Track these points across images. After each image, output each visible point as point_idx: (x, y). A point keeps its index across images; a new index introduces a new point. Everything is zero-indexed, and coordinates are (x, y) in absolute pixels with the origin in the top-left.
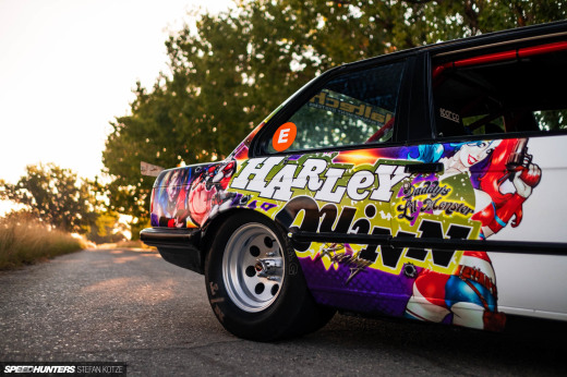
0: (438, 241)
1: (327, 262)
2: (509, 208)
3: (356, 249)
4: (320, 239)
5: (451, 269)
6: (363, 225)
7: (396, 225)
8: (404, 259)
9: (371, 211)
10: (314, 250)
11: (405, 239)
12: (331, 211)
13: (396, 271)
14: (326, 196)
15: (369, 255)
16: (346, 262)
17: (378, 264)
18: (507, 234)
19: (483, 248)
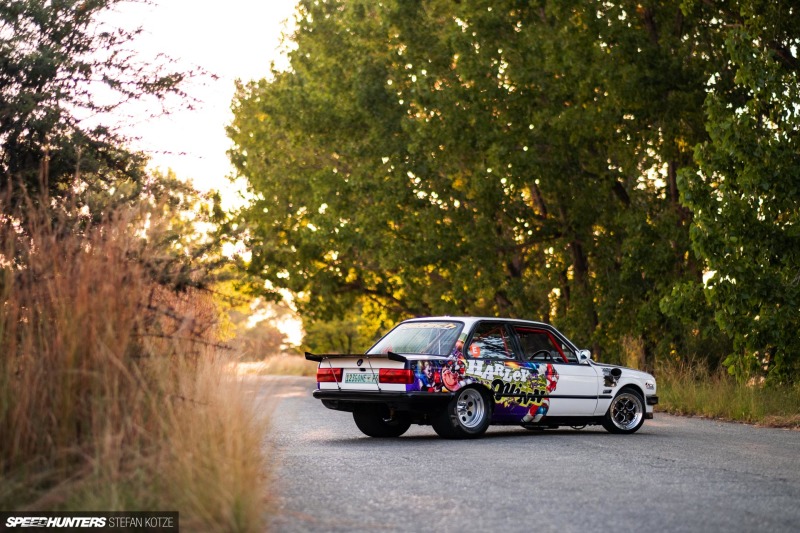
0: (539, 396)
1: (506, 404)
2: (553, 384)
3: (517, 399)
4: (505, 396)
5: (540, 404)
6: (518, 390)
7: (528, 390)
8: (530, 402)
9: (521, 386)
10: (503, 399)
11: (530, 395)
12: (508, 385)
13: (526, 406)
14: (506, 379)
15: (520, 401)
16: (512, 404)
17: (522, 404)
18: (553, 393)
19: (548, 397)
